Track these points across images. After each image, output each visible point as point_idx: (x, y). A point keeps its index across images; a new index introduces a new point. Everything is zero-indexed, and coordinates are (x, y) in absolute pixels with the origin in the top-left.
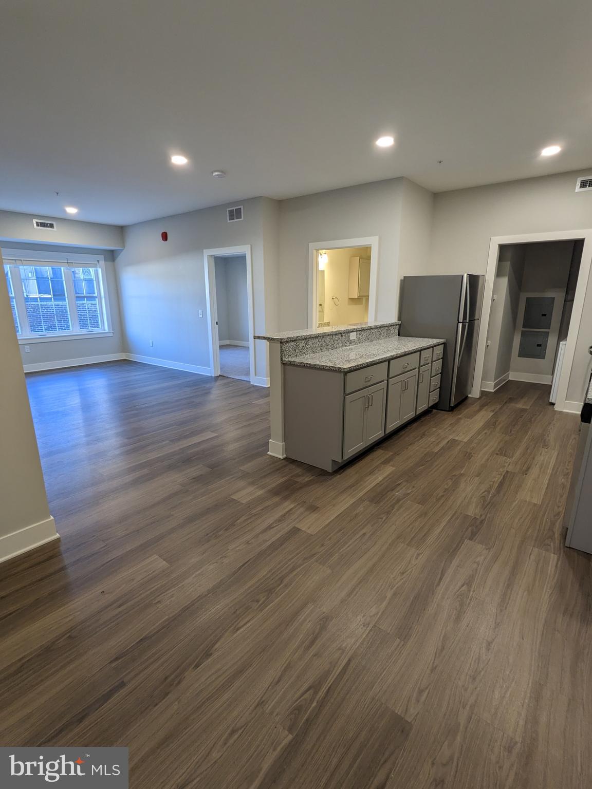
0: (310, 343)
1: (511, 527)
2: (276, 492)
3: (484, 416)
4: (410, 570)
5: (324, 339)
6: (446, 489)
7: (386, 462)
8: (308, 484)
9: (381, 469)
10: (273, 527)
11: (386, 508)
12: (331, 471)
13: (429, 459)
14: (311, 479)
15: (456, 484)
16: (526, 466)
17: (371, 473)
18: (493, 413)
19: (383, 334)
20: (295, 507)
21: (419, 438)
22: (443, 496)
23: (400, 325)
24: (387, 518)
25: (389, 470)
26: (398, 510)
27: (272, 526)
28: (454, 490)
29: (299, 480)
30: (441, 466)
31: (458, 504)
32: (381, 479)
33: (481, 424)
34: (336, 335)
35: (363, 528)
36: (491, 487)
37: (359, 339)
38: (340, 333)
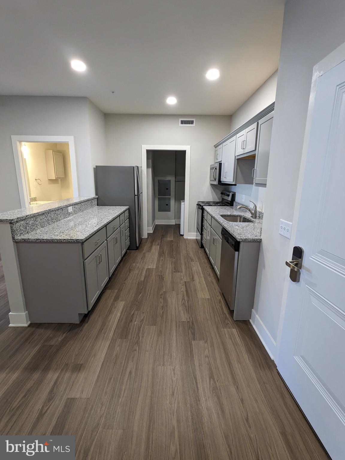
0: (39, 219)
1: (207, 320)
2: (33, 367)
3: (156, 249)
4: (176, 388)
5: (49, 215)
6: (162, 307)
7: (117, 298)
8: (63, 343)
9: (116, 305)
10: (46, 412)
11: (134, 339)
12: (78, 323)
13: (142, 287)
14: (63, 337)
15: (165, 300)
16: (191, 275)
17: (110, 312)
18: (159, 246)
19: (89, 206)
20: (60, 374)
21: (128, 273)
22: (163, 313)
23: (97, 198)
24: (139, 347)
25: (121, 305)
26: (143, 337)
27: (43, 412)
28: (167, 305)
29: (52, 343)
30: (151, 290)
31: (174, 315)
32: (120, 315)
33: (157, 254)
34: (58, 210)
35: (126, 367)
36: (183, 296)
37: (74, 211)
38: (61, 208)
